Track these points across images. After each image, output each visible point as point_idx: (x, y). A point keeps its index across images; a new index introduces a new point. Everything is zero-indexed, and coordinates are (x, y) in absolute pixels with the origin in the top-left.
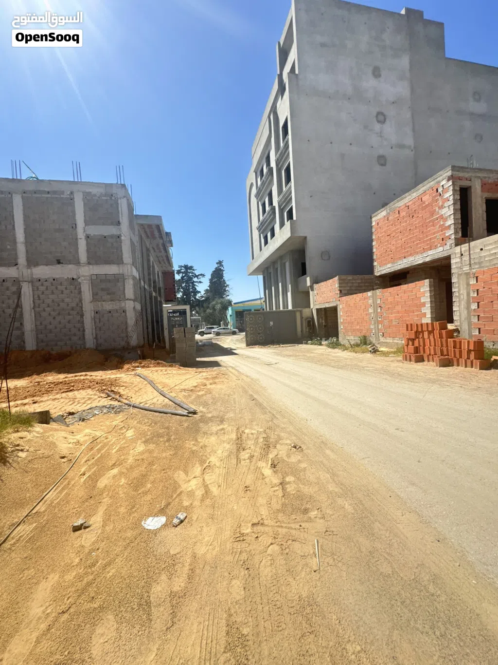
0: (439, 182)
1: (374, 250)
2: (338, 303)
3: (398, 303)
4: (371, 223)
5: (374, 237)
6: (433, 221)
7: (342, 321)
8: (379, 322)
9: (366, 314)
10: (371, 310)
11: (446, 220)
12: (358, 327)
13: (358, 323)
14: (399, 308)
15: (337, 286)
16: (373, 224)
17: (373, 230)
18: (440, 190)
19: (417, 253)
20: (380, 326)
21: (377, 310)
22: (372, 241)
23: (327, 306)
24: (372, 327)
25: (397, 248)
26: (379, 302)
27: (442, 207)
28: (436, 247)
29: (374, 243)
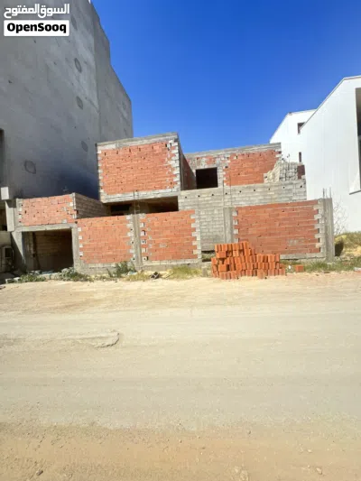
0: (168, 140)
1: (100, 178)
2: (74, 225)
3: (167, 228)
4: (97, 151)
5: (100, 165)
6: (163, 168)
7: (81, 246)
8: (141, 247)
9: (124, 239)
10: (130, 234)
11: (173, 169)
12: (110, 253)
13: (110, 248)
14: (168, 232)
15: (71, 204)
16: (99, 152)
17: (99, 158)
18: (169, 146)
19: (149, 189)
20: (143, 250)
21: (139, 234)
22: (98, 168)
23: (49, 228)
24: (132, 251)
25: (127, 181)
26: (142, 225)
27: (170, 159)
28: (166, 188)
29: (100, 171)
